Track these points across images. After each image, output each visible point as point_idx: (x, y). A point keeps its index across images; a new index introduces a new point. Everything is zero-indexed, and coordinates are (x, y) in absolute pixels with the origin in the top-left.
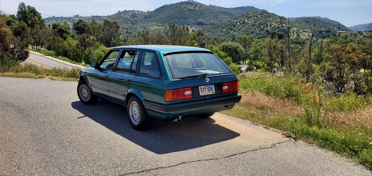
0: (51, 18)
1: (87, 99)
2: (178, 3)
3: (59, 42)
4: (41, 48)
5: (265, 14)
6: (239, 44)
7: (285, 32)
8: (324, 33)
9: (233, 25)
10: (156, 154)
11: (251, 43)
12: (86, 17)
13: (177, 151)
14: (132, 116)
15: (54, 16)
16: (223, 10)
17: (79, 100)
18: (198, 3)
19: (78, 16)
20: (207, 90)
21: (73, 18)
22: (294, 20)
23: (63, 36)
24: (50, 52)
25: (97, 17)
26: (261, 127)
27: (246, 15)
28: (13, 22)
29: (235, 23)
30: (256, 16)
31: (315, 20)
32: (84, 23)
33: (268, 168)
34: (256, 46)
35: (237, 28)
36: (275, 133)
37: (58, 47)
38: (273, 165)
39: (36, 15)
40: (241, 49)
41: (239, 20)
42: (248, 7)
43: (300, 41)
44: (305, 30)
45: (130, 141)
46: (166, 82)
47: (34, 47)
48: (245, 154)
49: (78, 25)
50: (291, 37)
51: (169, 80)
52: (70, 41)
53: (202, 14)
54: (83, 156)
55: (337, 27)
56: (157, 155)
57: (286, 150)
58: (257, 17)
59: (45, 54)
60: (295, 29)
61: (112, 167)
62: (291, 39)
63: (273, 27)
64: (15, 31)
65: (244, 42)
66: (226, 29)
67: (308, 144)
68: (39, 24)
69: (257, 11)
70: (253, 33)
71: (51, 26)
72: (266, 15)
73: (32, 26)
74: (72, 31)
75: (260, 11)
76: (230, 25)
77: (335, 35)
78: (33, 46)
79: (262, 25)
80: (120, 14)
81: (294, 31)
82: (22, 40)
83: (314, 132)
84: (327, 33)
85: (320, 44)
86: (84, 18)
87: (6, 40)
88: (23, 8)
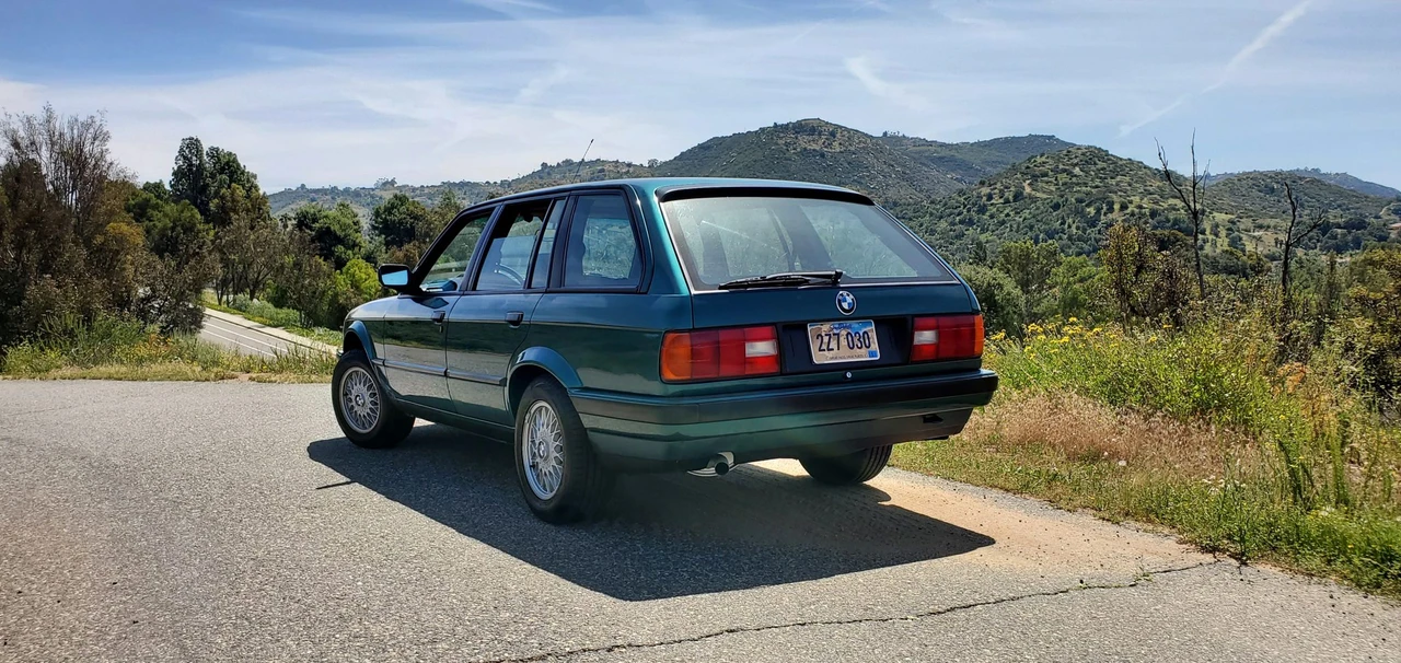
0: (293, 192)
1: (371, 424)
2: (762, 130)
3: (315, 276)
4: (251, 299)
5: (1101, 165)
6: (1001, 275)
7: (1180, 230)
8: (1339, 231)
9: (974, 205)
10: (614, 599)
11: (1048, 273)
12: (422, 186)
13: (709, 592)
14: (534, 466)
15: (303, 186)
16: (936, 151)
17: (342, 435)
18: (841, 127)
19: (393, 182)
20: (844, 342)
21: (373, 190)
22: (1217, 185)
23: (332, 253)
24: (284, 313)
25: (463, 185)
26: (1088, 519)
27: (1028, 167)
28: (156, 207)
29: (985, 198)
30: (1064, 171)
31: (1300, 182)
32: (411, 208)
33: (1117, 653)
34: (1069, 283)
35: (992, 217)
36: (1149, 539)
37: (315, 293)
38: (1141, 643)
39: (240, 180)
40: (1009, 294)
41: (998, 185)
42: (1032, 139)
43: (1244, 262)
44: (1260, 221)
45: (514, 559)
46: (664, 300)
47: (225, 298)
48: (1013, 605)
49: (390, 214)
50: (1208, 249)
51: (679, 291)
52: (357, 272)
53: (856, 165)
54: (296, 605)
55: (1389, 209)
56: (620, 602)
57: (1201, 595)
58: (1069, 173)
59: (264, 320)
60: (1220, 217)
61: (412, 643)
62: (1207, 256)
63: (1133, 211)
64: (161, 239)
65: (1023, 268)
66: (950, 220)
67: (1300, 577)
68: (248, 210)
69: (1069, 152)
70: (1057, 236)
71: (290, 219)
72: (1105, 165)
73: (221, 219)
74: (366, 238)
75: (1080, 152)
76: (965, 206)
77: (1382, 239)
78: (222, 294)
79: (1088, 205)
80: (549, 174)
81: (1217, 226)
82: (179, 269)
83: (1327, 531)
84: (1350, 233)
85: (1327, 270)
86: (414, 190)
87: (124, 269)
88: (194, 158)
